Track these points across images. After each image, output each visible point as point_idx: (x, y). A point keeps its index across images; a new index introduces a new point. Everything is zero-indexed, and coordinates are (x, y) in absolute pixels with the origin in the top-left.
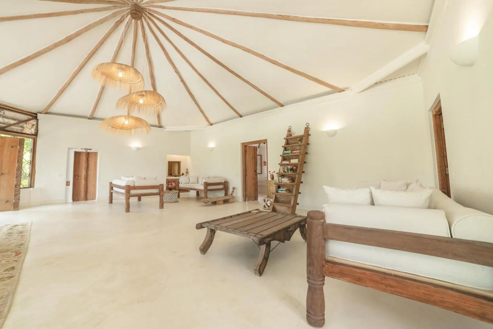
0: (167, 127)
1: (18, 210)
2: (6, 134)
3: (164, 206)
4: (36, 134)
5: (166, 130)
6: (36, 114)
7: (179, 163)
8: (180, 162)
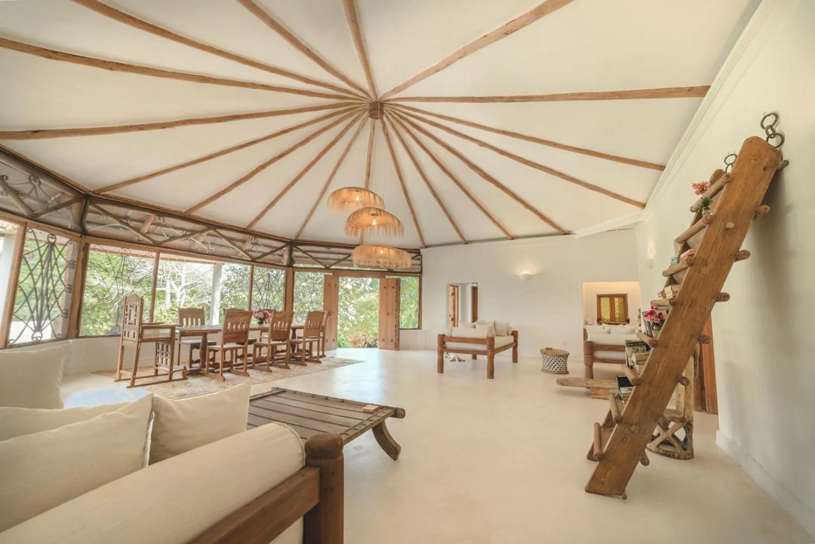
0: (576, 232)
1: (399, 350)
2: (395, 275)
3: (495, 375)
4: (421, 273)
5: (576, 237)
6: (419, 250)
7: (624, 297)
8: (627, 294)
